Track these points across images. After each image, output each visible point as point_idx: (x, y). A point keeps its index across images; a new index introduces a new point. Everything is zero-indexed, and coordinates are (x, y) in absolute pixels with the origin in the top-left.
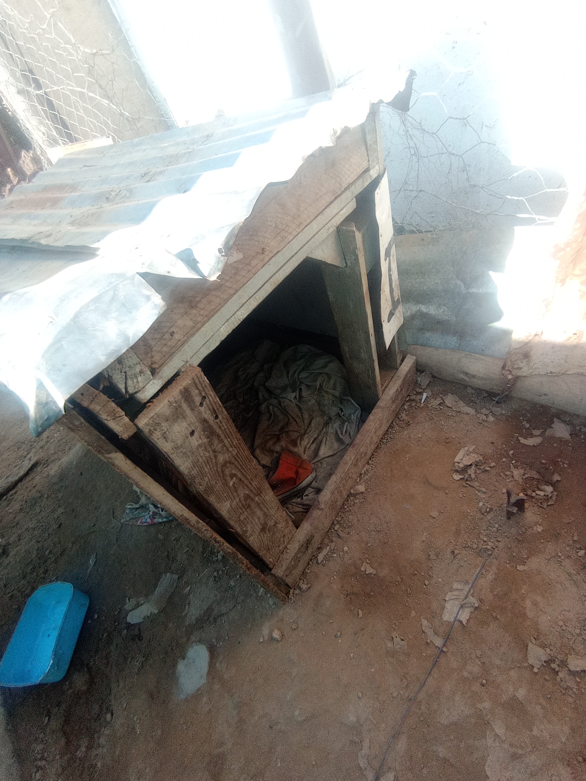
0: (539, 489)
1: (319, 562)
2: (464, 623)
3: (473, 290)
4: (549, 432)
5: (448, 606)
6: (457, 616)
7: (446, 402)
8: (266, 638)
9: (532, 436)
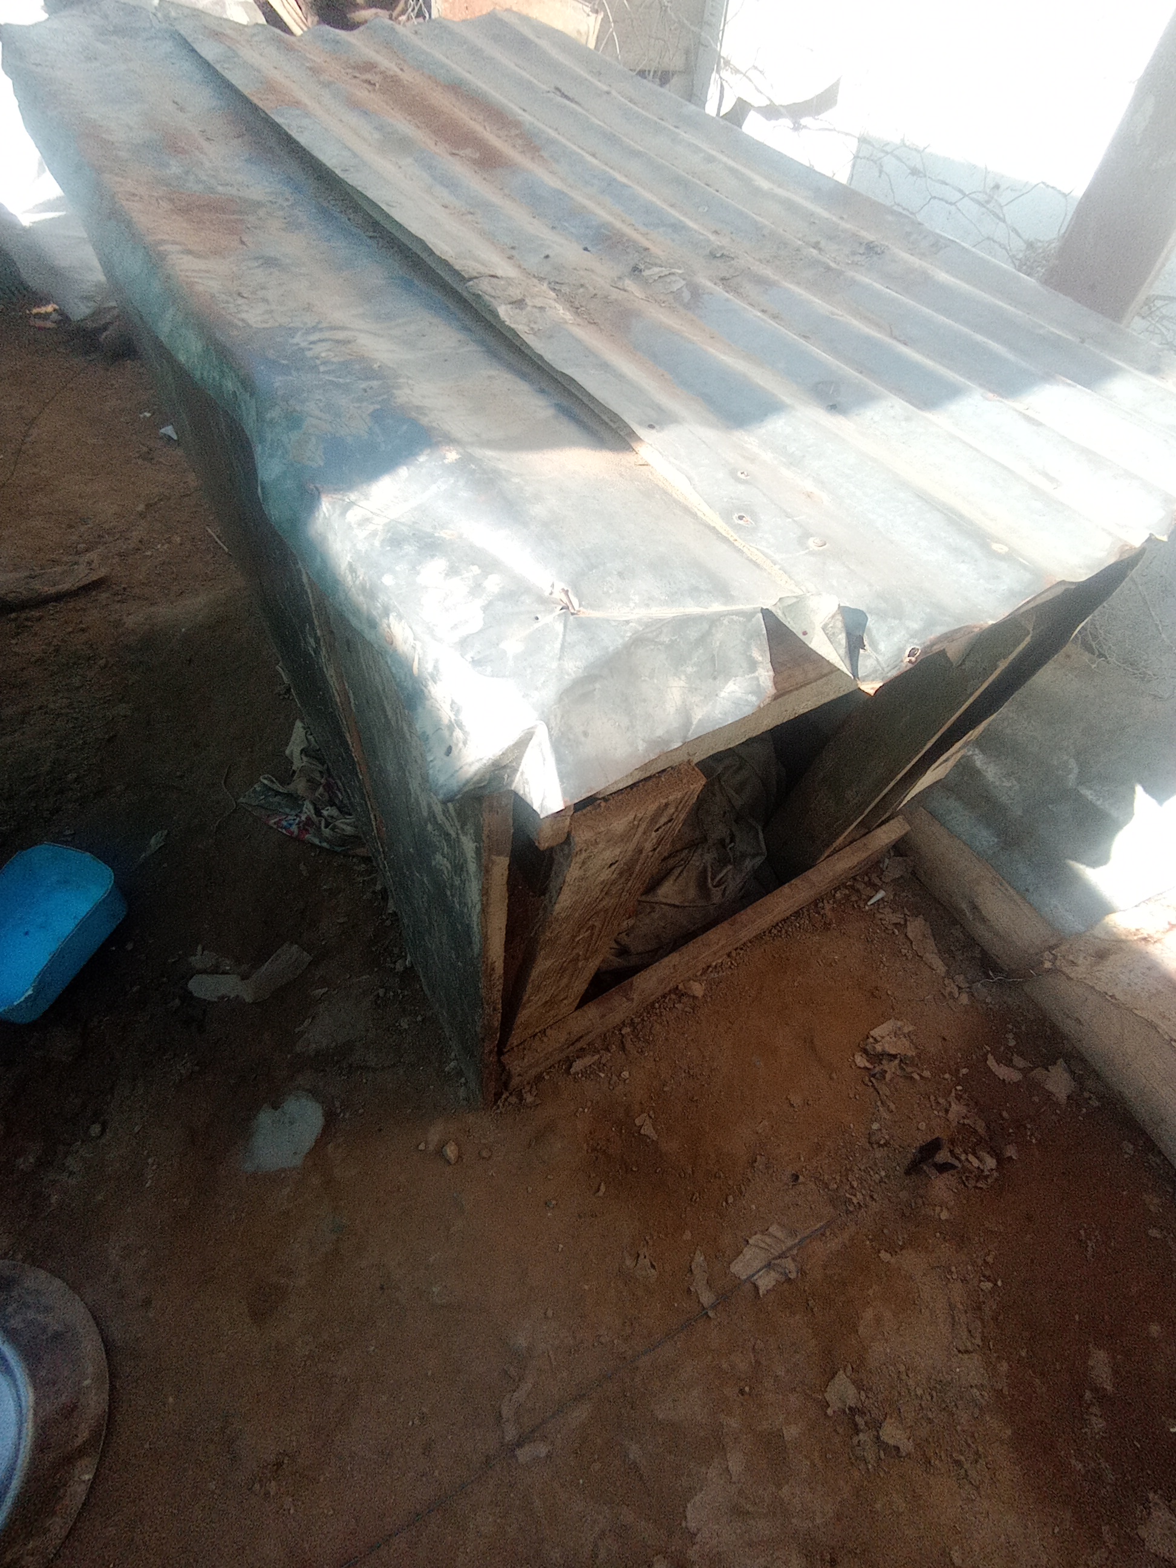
0: (974, 1154)
1: (572, 1070)
2: (761, 1292)
3: (1088, 794)
4: (1038, 1073)
5: (748, 1252)
6: (753, 1275)
7: (909, 929)
8: (431, 1148)
9: (1009, 1063)
